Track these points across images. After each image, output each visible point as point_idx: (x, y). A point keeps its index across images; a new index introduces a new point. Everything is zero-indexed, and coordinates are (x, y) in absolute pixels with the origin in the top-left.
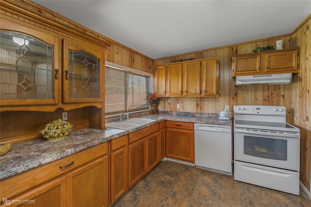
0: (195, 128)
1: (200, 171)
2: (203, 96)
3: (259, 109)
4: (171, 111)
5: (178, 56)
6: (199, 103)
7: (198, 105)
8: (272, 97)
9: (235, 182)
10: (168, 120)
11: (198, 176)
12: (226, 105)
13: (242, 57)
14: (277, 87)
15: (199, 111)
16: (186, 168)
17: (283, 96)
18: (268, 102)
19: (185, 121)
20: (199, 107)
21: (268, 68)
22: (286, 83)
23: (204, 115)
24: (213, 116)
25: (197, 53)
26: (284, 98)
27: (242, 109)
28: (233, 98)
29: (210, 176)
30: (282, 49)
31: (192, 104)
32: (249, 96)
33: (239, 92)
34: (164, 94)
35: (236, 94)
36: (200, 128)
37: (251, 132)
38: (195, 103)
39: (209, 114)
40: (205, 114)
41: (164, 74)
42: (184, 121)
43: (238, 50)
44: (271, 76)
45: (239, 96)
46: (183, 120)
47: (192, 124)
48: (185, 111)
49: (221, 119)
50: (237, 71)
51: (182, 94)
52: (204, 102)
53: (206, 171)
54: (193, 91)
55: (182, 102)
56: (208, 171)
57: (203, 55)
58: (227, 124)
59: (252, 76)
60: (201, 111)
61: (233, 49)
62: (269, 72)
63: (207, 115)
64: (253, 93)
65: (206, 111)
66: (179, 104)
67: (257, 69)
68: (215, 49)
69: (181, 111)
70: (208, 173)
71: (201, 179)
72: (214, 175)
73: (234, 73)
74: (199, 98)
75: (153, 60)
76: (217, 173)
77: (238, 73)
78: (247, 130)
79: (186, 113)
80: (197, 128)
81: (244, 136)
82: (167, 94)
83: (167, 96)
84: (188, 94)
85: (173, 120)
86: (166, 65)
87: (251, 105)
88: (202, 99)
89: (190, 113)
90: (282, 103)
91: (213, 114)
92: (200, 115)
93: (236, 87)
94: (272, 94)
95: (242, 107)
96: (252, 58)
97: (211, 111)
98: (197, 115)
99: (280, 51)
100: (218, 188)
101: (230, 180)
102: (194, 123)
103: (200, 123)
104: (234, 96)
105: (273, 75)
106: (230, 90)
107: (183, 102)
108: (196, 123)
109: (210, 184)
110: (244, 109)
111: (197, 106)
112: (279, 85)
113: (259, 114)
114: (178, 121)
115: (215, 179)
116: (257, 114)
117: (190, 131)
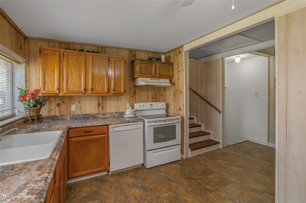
0: (111, 130)
1: (116, 175)
2: (111, 95)
3: (152, 105)
4: (62, 115)
5: (74, 44)
6: (101, 102)
7: (100, 104)
8: (157, 95)
9: (148, 170)
10: (73, 127)
11: (119, 182)
12: (127, 104)
13: (144, 62)
14: (159, 88)
15: (101, 112)
16: (101, 181)
17: (162, 95)
18: (155, 99)
19: (99, 125)
20: (101, 107)
21: (159, 74)
22: (163, 86)
23: (107, 116)
24: (116, 115)
25: (98, 47)
26: (162, 96)
27: (142, 106)
28: (133, 97)
29: (128, 176)
30: (164, 62)
31: (93, 104)
32: (143, 95)
33: (137, 91)
34: (57, 92)
35: (135, 93)
36: (116, 129)
37: (158, 123)
38: (96, 103)
39: (112, 113)
40: (108, 114)
41: (56, 63)
42: (97, 125)
43: (136, 55)
44: (160, 80)
45: (137, 94)
46: (95, 124)
47: (106, 127)
48: (84, 113)
49: (127, 116)
50: (140, 73)
51: (85, 93)
52: (107, 102)
53: (121, 173)
54: (100, 89)
55: (79, 102)
56: (123, 172)
57: (105, 50)
58: (140, 121)
59: (150, 79)
60: (103, 111)
61: (132, 53)
62: (160, 77)
63: (111, 114)
64: (146, 92)
65: (108, 111)
66: (75, 105)
67: (153, 74)
68: (118, 48)
69: (77, 113)
70: (124, 173)
71: (123, 183)
72: (131, 173)
73: (138, 74)
74: (101, 97)
75: (26, 38)
76: (131, 170)
77: (141, 75)
78: (155, 123)
79: (86, 115)
80: (113, 130)
81: (154, 128)
82: (61, 92)
83: (61, 94)
84: (93, 92)
85: (81, 126)
86: (60, 51)
87: (145, 102)
88: (104, 97)
89: (90, 114)
90: (161, 100)
91: (116, 113)
92: (103, 115)
93: (134, 87)
94: (156, 94)
95: (142, 104)
96: (151, 64)
97: (113, 110)
98: (99, 116)
99: (163, 63)
100: (143, 182)
101: (144, 171)
102: (108, 125)
103: (116, 123)
104: (133, 95)
105: (161, 79)
106: (130, 89)
107: (81, 101)
108: (111, 124)
109: (135, 182)
110: (143, 106)
111: (98, 106)
112: (160, 87)
113: (153, 109)
114: (88, 126)
115: (134, 176)
116: (151, 109)
117: (104, 135)
